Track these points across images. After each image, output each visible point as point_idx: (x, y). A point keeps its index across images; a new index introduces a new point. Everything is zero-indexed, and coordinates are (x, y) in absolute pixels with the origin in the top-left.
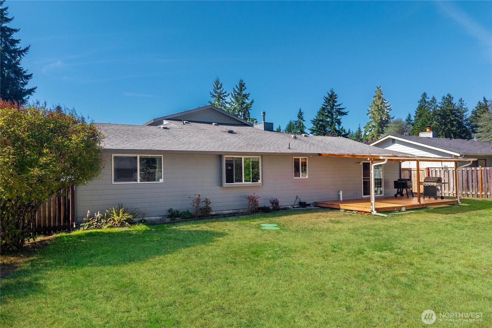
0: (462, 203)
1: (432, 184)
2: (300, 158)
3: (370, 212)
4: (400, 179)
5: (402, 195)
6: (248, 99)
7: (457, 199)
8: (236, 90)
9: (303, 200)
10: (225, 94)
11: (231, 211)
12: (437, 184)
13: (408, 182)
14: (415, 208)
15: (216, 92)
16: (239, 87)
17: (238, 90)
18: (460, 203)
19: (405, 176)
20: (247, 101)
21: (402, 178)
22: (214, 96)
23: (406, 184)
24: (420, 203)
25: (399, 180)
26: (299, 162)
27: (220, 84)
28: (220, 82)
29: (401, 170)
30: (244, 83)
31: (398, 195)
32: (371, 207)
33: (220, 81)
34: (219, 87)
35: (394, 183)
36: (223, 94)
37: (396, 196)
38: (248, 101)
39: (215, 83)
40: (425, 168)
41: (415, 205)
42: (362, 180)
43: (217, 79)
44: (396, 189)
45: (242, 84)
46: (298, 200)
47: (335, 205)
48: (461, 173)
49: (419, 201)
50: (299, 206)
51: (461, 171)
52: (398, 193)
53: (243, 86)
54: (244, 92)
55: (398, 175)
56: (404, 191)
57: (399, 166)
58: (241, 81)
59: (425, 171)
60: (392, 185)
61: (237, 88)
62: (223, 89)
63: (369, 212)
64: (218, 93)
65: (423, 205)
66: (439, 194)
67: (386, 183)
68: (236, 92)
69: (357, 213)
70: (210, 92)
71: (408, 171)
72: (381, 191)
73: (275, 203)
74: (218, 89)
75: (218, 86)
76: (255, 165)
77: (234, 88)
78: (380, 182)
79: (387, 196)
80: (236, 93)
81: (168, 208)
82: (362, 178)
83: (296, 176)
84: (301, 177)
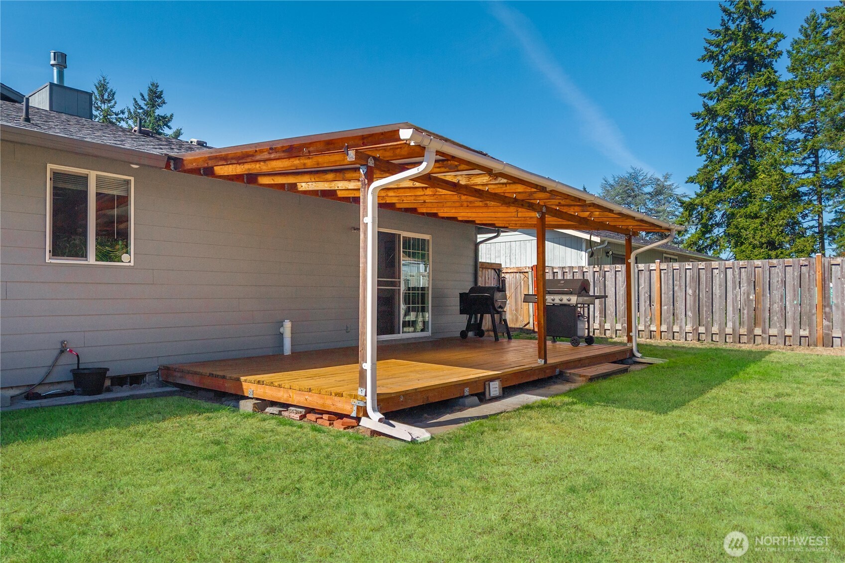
0: (644, 355)
1: (565, 299)
2: (93, 175)
3: (354, 414)
4: (476, 289)
5: (480, 333)
6: (170, 128)
7: (629, 345)
8: (142, 103)
9: (91, 359)
10: (121, 116)
12: (581, 299)
13: (498, 295)
14: (532, 379)
16: (146, 97)
17: (146, 105)
18: (639, 355)
19: (487, 280)
20: (166, 131)
21: (479, 284)
23: (491, 300)
24: (545, 362)
25: (472, 290)
26: (84, 195)
27: (109, 90)
28: (110, 86)
29: (478, 267)
30: (162, 92)
31: (470, 334)
32: (361, 392)
33: (108, 86)
34: (106, 97)
35: (458, 299)
36: (117, 114)
37: (464, 334)
38: (168, 131)
39: (97, 87)
40: (531, 266)
41: (532, 371)
43: (102, 79)
44: (465, 317)
45: (155, 93)
46: (68, 361)
47: (224, 377)
48: (614, 277)
49: (543, 352)
50: (70, 387)
51: (613, 272)
52: (469, 327)
53: (159, 97)
54: (159, 112)
55: (471, 278)
56: (487, 322)
57: (472, 255)
58: (153, 85)
59: (530, 273)
60: (455, 303)
61: (144, 100)
62: (116, 103)
63: (348, 416)
64: (102, 111)
65: (554, 367)
66: (582, 329)
67: (439, 297)
68: (141, 108)
69: (302, 417)
71: (493, 271)
72: (424, 322)
74: (104, 103)
75: (103, 96)
77: (135, 99)
78: (423, 295)
79: (441, 336)
80: (141, 111)
83: (55, 253)
84: (92, 259)
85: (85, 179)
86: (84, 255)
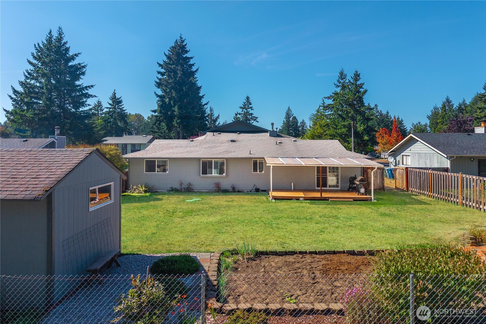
9: (258, 187)
11: (206, 191)
15: (340, 83)
22: (338, 86)
24: (321, 196)
26: (257, 162)
37: (348, 190)
38: (362, 90)
41: (316, 197)
42: (316, 176)
45: (357, 75)
46: (255, 187)
50: (255, 190)
55: (360, 173)
70: (334, 83)
72: (337, 185)
73: (234, 188)
76: (222, 164)
78: (338, 178)
81: (171, 186)
82: (316, 174)
83: (253, 172)
84: (258, 172)
85: (257, 160)
86: (257, 172)
